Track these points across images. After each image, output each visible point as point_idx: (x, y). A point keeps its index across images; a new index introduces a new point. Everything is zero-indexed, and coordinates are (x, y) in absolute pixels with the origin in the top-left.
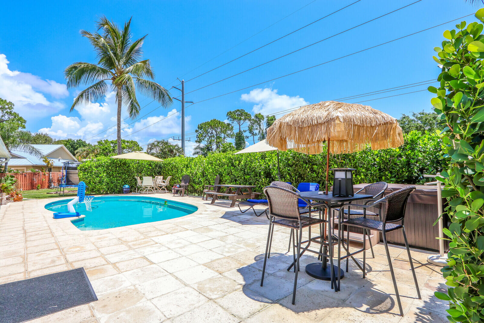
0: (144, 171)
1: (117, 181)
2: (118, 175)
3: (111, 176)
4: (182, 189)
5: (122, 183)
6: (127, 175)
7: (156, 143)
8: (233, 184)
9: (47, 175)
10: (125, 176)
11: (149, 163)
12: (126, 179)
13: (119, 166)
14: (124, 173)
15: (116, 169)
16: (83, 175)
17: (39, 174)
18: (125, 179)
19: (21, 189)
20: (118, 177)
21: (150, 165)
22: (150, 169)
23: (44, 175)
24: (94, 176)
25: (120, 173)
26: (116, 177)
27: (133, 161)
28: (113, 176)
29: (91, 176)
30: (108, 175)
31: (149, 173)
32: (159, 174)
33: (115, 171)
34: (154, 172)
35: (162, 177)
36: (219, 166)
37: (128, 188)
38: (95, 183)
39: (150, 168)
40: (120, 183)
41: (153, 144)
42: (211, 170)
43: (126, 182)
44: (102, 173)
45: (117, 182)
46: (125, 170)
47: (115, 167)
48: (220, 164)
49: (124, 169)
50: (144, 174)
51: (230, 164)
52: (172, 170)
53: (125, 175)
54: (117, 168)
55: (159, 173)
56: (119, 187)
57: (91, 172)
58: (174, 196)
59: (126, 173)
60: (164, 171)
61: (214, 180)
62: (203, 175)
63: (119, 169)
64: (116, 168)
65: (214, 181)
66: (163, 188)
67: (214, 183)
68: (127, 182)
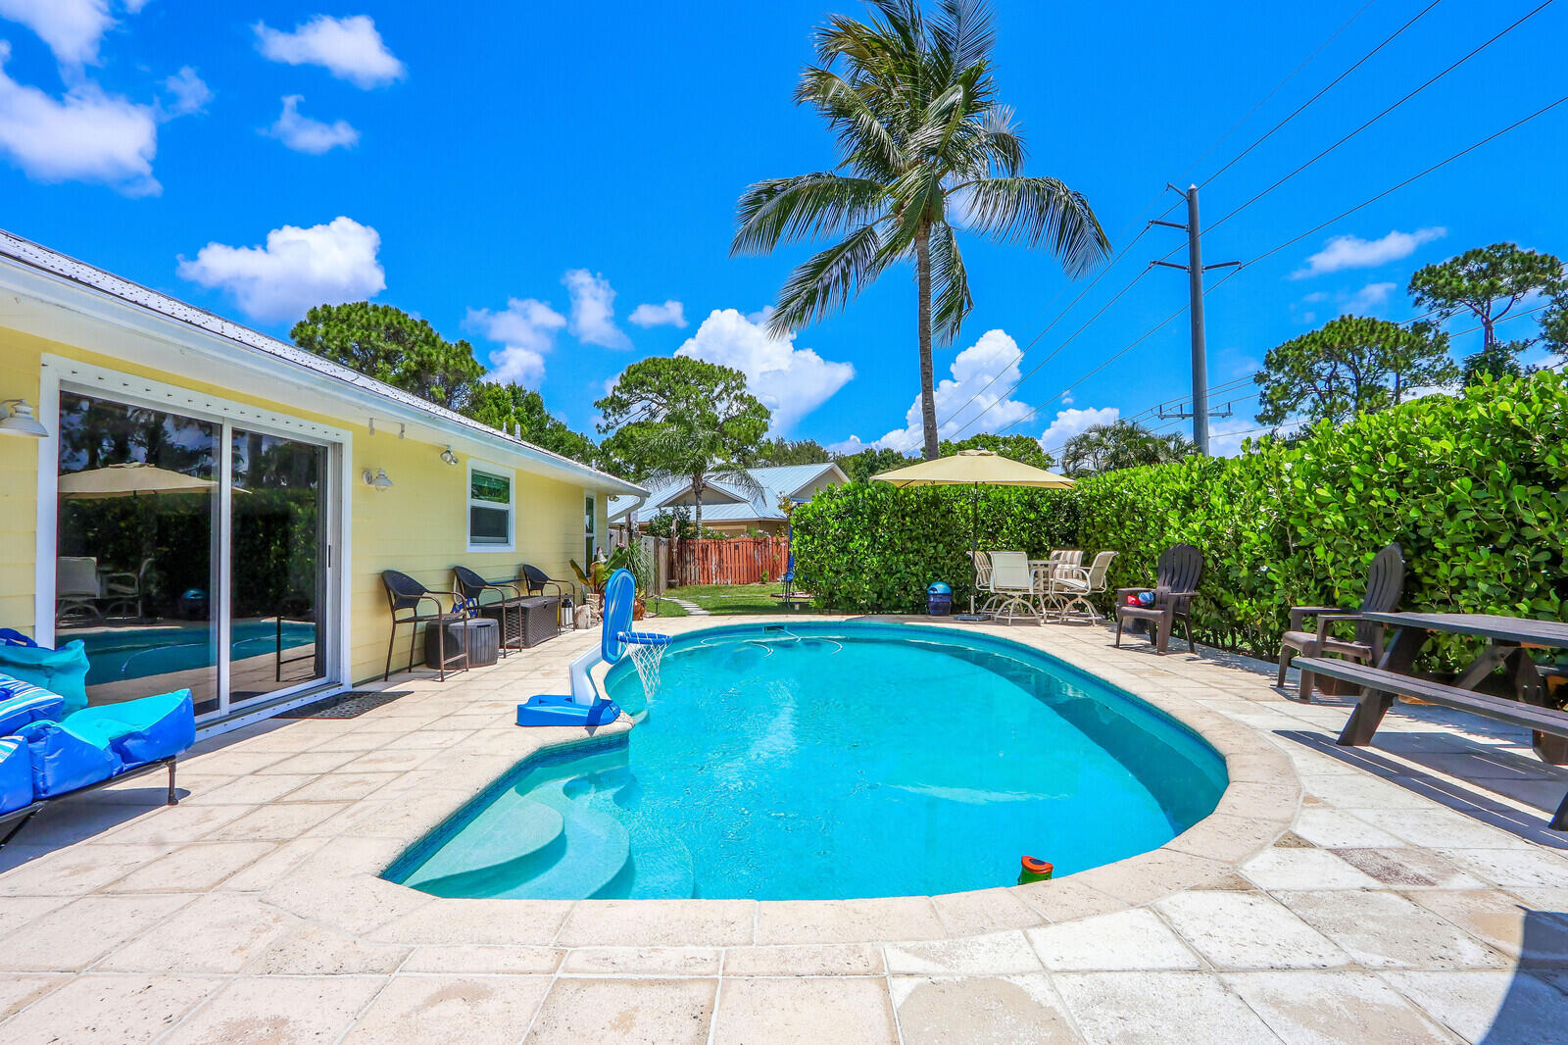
0: (1008, 529)
1: (907, 566)
2: (909, 545)
3: (885, 549)
4: (1156, 615)
5: (924, 575)
6: (941, 545)
7: (1094, 435)
9: (783, 544)
10: (935, 548)
11: (1026, 498)
12: (939, 560)
13: (913, 512)
14: (932, 538)
15: (903, 524)
16: (801, 545)
17: (765, 540)
18: (936, 558)
19: (729, 582)
20: (912, 553)
21: (1032, 506)
22: (1031, 521)
23: (778, 544)
24: (832, 548)
25: (917, 538)
26: (904, 550)
27: (961, 489)
28: (893, 550)
29: (822, 546)
30: (876, 546)
31: (1025, 536)
32: (1067, 541)
33: (901, 531)
34: (1048, 533)
35: (1078, 553)
36: (1400, 489)
37: (943, 595)
38: (838, 573)
39: (1032, 516)
40: (917, 575)
41: (1086, 438)
42: (1334, 518)
43: (940, 573)
44: (857, 537)
45: (908, 570)
46: (936, 526)
47: (900, 514)
49: (932, 523)
50: (1008, 543)
52: (1121, 524)
53: (935, 544)
54: (907, 519)
55: (1070, 540)
56: (914, 589)
57: (823, 536)
58: (1117, 646)
59: (940, 539)
60: (1089, 530)
61: (1358, 576)
63: (912, 523)
64: (903, 518)
65: (1360, 583)
66: (1080, 600)
67: (1359, 593)
68: (942, 569)
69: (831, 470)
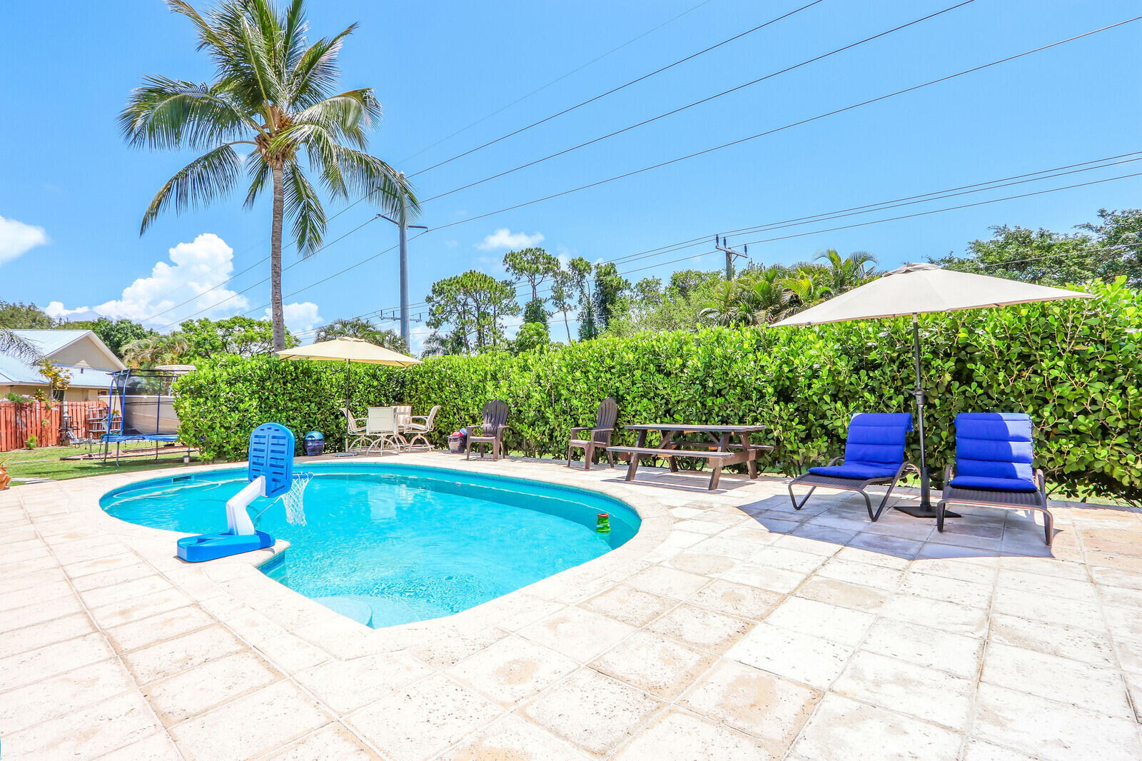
0: (359, 392)
1: (288, 420)
2: (290, 404)
3: (270, 407)
4: (492, 440)
5: (301, 427)
6: (313, 404)
7: (338, 327)
8: (662, 422)
9: (54, 409)
10: (309, 406)
11: (371, 371)
12: (312, 415)
13: (292, 379)
14: (306, 400)
15: (284, 389)
16: (193, 406)
17: (31, 406)
18: (309, 414)
20: (292, 410)
21: (374, 376)
22: (374, 387)
24: (224, 409)
25: (295, 399)
26: (286, 409)
27: (328, 364)
28: (277, 408)
29: (214, 407)
30: (263, 406)
31: (372, 397)
32: (395, 400)
33: (283, 394)
34: (385, 395)
35: (408, 408)
36: (612, 374)
37: (320, 440)
38: (227, 428)
39: (375, 383)
40: (296, 427)
41: (332, 327)
42: (582, 387)
43: (312, 425)
44: (247, 399)
45: (289, 424)
46: (309, 390)
47: (281, 381)
48: (613, 367)
49: (307, 388)
50: (359, 402)
51: (652, 367)
52: (441, 389)
53: (308, 403)
54: (289, 385)
55: (399, 399)
57: (216, 397)
58: (468, 459)
59: (313, 399)
60: (413, 393)
61: (591, 412)
62: (553, 397)
63: (292, 388)
64: (285, 384)
65: (592, 415)
66: (419, 437)
67: (593, 421)
68: (314, 422)
69: (87, 338)
